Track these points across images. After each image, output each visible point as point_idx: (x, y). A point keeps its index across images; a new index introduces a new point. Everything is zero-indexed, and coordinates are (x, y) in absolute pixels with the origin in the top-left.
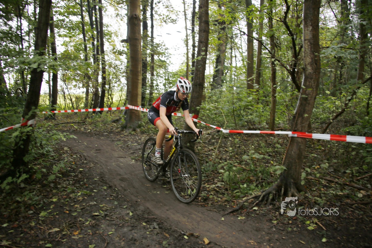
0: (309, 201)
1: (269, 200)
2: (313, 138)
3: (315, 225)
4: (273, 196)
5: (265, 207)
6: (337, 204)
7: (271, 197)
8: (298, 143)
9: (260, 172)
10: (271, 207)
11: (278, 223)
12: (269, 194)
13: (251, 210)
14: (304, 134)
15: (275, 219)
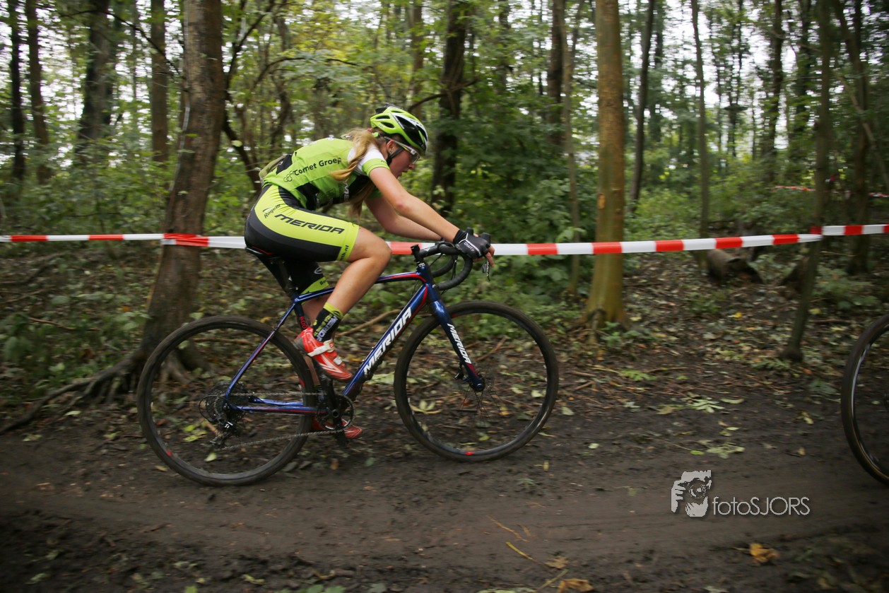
0: (202, 385)
1: (112, 392)
2: (211, 246)
3: (204, 432)
4: (121, 381)
5: (98, 408)
6: (267, 386)
7: (115, 385)
8: (178, 258)
9: (105, 333)
10: (113, 406)
11: (116, 438)
12: (110, 378)
13: (62, 418)
14: (191, 239)
15: (112, 428)
